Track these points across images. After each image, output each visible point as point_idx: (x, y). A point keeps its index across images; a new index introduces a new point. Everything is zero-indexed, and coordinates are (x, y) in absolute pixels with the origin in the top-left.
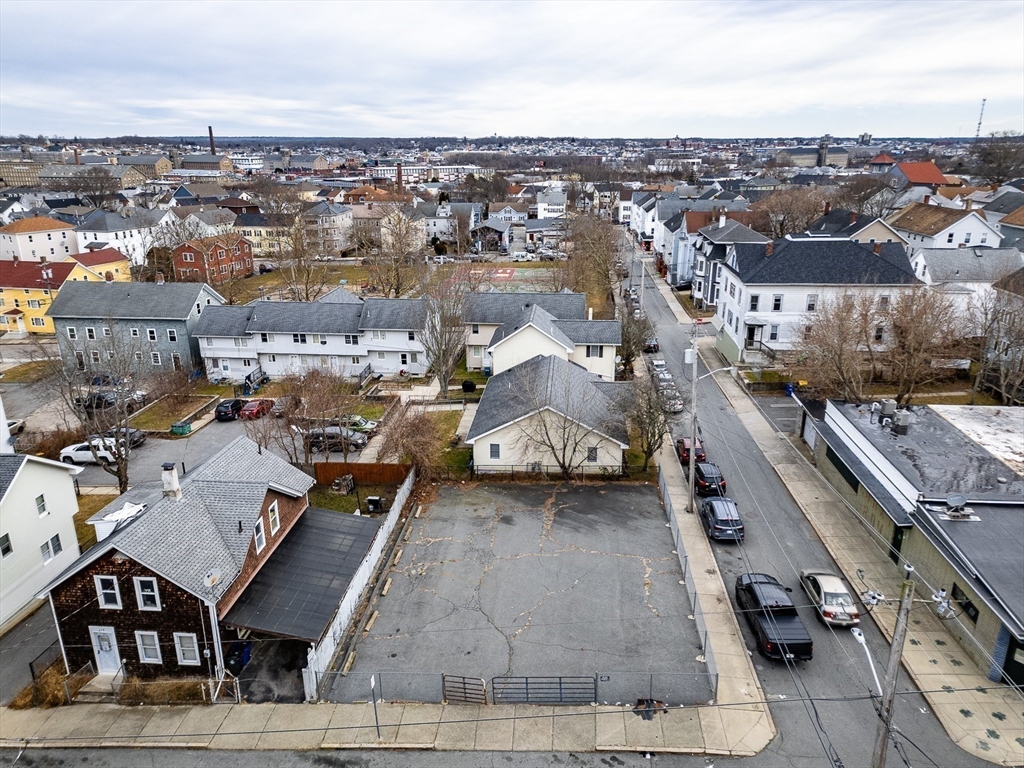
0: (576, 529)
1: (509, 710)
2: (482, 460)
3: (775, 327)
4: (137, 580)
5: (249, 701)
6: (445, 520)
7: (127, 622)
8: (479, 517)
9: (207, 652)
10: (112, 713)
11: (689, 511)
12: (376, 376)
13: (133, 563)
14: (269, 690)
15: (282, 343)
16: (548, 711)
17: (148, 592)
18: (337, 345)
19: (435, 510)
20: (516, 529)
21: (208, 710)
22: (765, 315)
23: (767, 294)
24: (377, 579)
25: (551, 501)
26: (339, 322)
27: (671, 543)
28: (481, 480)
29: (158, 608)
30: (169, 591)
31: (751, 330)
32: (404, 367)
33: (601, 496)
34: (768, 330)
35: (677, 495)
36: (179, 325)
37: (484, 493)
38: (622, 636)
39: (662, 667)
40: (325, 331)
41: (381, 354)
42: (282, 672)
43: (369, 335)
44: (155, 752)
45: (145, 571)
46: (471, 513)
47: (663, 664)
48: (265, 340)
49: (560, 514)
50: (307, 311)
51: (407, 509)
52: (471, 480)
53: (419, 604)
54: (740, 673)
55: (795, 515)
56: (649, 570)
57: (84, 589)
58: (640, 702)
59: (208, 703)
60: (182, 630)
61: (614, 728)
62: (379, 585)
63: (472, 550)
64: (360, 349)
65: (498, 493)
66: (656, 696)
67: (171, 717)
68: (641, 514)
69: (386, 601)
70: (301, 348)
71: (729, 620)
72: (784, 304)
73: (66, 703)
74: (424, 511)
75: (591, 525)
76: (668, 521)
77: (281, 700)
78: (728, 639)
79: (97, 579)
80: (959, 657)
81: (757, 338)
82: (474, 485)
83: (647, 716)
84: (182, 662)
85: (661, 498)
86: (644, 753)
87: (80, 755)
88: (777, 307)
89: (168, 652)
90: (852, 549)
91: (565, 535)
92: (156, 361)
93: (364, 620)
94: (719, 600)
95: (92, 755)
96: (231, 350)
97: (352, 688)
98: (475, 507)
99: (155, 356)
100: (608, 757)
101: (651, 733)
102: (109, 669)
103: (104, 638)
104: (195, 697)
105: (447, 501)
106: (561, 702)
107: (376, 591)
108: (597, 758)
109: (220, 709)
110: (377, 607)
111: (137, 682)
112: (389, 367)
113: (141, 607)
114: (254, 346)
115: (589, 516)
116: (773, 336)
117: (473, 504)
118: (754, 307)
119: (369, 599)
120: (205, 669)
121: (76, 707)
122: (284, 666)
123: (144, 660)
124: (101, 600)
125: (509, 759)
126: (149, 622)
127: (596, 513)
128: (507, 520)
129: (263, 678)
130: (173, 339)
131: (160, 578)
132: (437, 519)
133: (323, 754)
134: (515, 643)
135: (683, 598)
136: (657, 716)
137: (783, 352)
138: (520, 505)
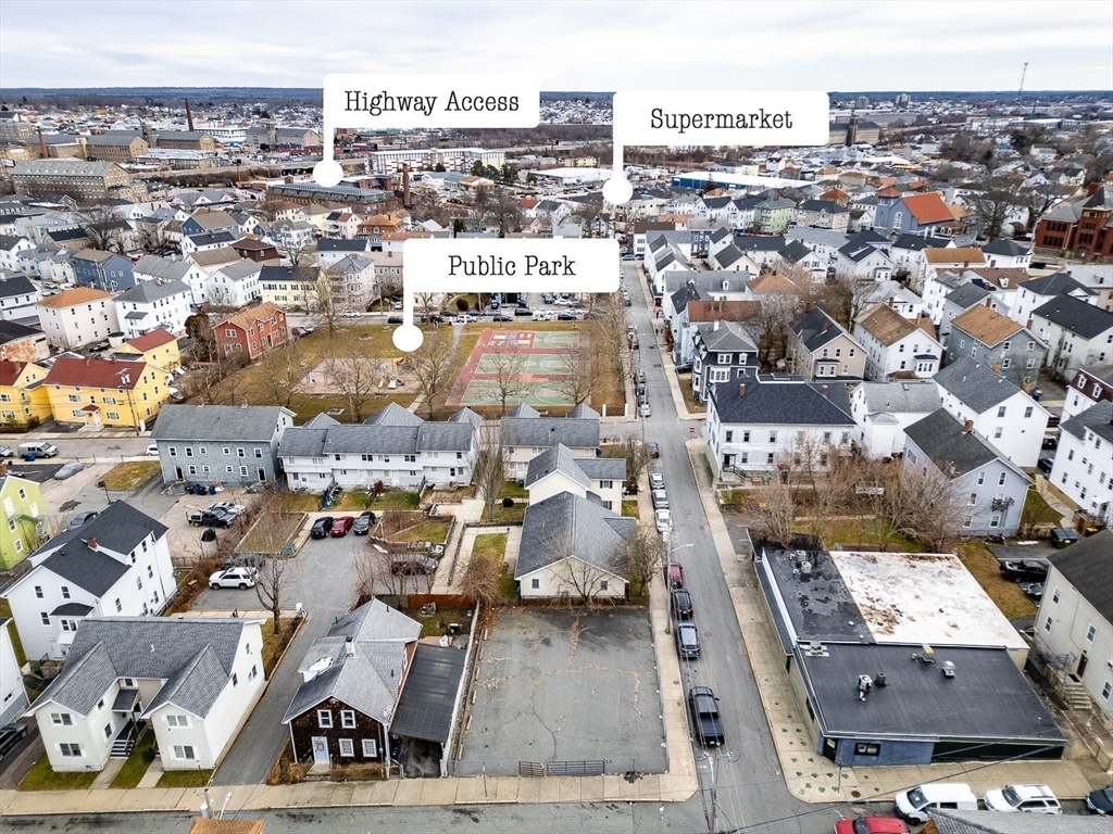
0: (593, 649)
1: (557, 779)
2: (527, 590)
3: (745, 454)
4: (342, 712)
5: (408, 777)
6: (505, 642)
7: (334, 735)
8: (527, 639)
9: (381, 749)
10: (330, 786)
11: (668, 632)
12: (430, 485)
13: (341, 703)
14: (418, 770)
15: (353, 461)
16: (577, 779)
17: (349, 718)
18: (398, 462)
19: (497, 633)
20: (553, 649)
21: (386, 783)
22: (738, 446)
23: (738, 430)
24: (467, 692)
25: (576, 624)
26: (399, 444)
27: (654, 661)
28: (526, 605)
29: (354, 727)
30: (361, 717)
31: (727, 458)
32: (453, 479)
33: (610, 619)
34: (740, 458)
35: (660, 618)
36: (264, 445)
37: (529, 617)
38: (619, 731)
39: (641, 750)
40: (388, 452)
41: (434, 468)
42: (422, 758)
43: (424, 455)
44: (363, 809)
45: (348, 707)
46: (522, 636)
47: (643, 749)
48: (338, 459)
49: (582, 636)
50: (372, 434)
51: (479, 632)
52: (519, 605)
53: (497, 710)
54: (684, 754)
55: (736, 634)
56: (638, 682)
57: (311, 718)
58: (628, 773)
59: (385, 779)
60: (368, 738)
61: (613, 787)
62: (469, 696)
63: (525, 667)
64: (416, 466)
65: (540, 617)
66: (637, 769)
67: (365, 788)
68: (636, 636)
69: (476, 707)
70: (368, 464)
71: (683, 718)
72: (751, 437)
73: (300, 782)
74: (489, 634)
75: (602, 645)
76: (653, 641)
77: (426, 776)
78: (680, 731)
79: (319, 712)
80: (806, 740)
81: (731, 462)
82: (521, 609)
83: (632, 781)
84: (365, 755)
85: (650, 622)
86: (628, 802)
87: (320, 812)
88: (746, 439)
89: (358, 749)
90: (765, 663)
91: (585, 654)
92: (244, 473)
93: (465, 722)
94: (679, 704)
95: (328, 811)
96: (310, 466)
97: (466, 768)
98: (524, 630)
99: (244, 469)
100: (610, 805)
101: (633, 790)
102: (322, 761)
103: (320, 744)
104: (376, 776)
105: (504, 625)
106: (585, 774)
107: (468, 701)
108: (604, 805)
109: (393, 782)
110: (471, 711)
111: (339, 767)
112: (441, 479)
113: (344, 726)
114: (329, 463)
115: (602, 638)
116: (744, 461)
117: (523, 628)
118: (729, 439)
119: (464, 707)
120: (379, 759)
121: (307, 784)
122: (422, 754)
123: (343, 755)
124: (320, 722)
125: (558, 807)
126: (348, 734)
127: (606, 635)
128: (547, 642)
129: (412, 762)
130: (259, 456)
131: (356, 711)
132: (499, 641)
133: (457, 807)
134: (557, 737)
135: (657, 703)
136: (636, 781)
137: (752, 472)
138: (555, 628)
